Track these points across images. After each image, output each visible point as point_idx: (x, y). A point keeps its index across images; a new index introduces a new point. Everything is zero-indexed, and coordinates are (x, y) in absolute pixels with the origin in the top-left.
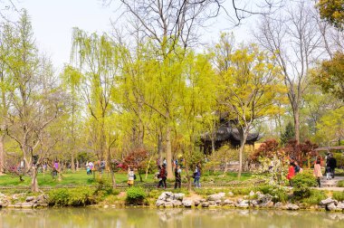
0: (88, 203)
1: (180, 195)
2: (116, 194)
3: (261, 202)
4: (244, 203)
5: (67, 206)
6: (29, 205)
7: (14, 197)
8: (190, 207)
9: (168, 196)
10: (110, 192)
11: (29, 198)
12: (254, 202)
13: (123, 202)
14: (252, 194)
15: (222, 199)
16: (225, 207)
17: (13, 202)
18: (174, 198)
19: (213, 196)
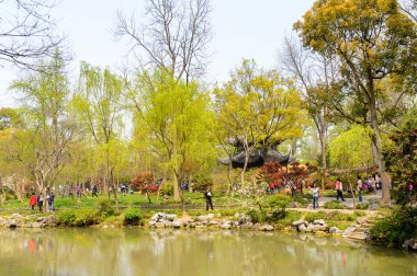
0: (91, 223)
1: (172, 216)
2: (118, 215)
3: (241, 223)
4: (226, 225)
5: (72, 226)
6: (38, 225)
7: (27, 218)
8: (178, 227)
9: (160, 217)
10: (111, 213)
11: (40, 218)
12: (237, 223)
13: (121, 222)
14: (237, 215)
15: (208, 220)
16: (211, 227)
17: (26, 221)
18: (166, 218)
19: (200, 217)
